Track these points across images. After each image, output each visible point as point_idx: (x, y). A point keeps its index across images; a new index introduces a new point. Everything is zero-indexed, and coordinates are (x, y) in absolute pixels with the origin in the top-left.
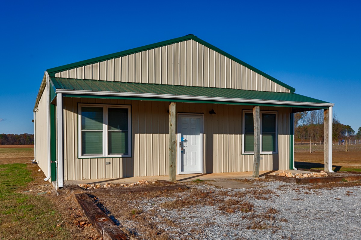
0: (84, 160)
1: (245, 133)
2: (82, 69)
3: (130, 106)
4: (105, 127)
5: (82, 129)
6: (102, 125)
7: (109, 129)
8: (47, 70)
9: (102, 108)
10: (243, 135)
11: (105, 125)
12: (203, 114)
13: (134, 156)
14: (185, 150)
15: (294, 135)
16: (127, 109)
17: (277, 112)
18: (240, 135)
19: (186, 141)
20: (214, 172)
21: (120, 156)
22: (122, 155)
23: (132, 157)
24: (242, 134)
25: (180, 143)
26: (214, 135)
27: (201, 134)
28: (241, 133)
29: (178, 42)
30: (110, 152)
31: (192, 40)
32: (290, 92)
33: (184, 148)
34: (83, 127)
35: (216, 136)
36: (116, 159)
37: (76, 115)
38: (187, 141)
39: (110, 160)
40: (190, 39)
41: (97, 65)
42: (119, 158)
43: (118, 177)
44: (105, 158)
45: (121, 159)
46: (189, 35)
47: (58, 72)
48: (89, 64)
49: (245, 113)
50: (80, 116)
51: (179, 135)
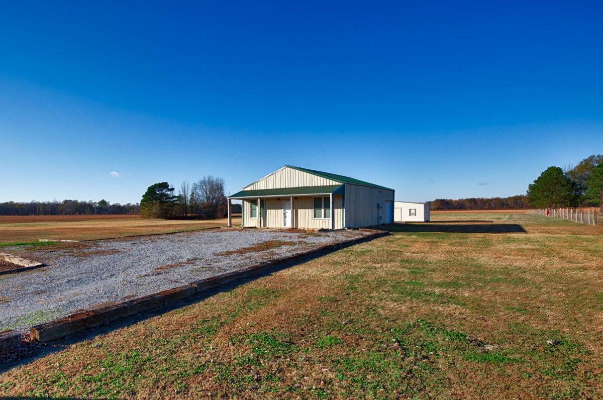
10: (313, 210)
13: (266, 219)
14: (287, 217)
19: (286, 212)
21: (262, 218)
31: (287, 168)
33: (286, 215)
38: (288, 212)
44: (257, 219)
45: (262, 220)
49: (314, 198)
51: (283, 210)
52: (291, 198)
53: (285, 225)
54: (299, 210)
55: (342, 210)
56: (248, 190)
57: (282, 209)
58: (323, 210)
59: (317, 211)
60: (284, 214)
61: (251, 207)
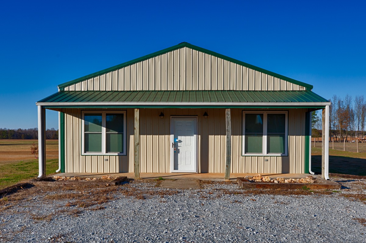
0: (86, 156)
1: (245, 134)
2: (85, 82)
3: (126, 111)
4: (104, 129)
5: (85, 131)
6: (102, 128)
7: (107, 131)
8: (59, 86)
9: (102, 114)
10: (244, 136)
11: (104, 128)
12: (197, 116)
13: (129, 155)
14: (180, 150)
15: (310, 137)
16: (123, 114)
17: (287, 112)
18: (240, 136)
19: (180, 141)
20: (209, 172)
21: (117, 154)
22: (118, 154)
23: (126, 155)
24: (242, 135)
25: (173, 143)
26: (210, 136)
27: (195, 136)
28: (241, 133)
29: (171, 51)
30: (108, 151)
31: (185, 47)
32: (305, 90)
33: (179, 148)
34: (86, 130)
35: (212, 137)
36: (113, 156)
37: (80, 119)
38: (182, 142)
39: (108, 157)
40: (183, 47)
41: (98, 79)
42: (116, 156)
43: (115, 172)
44: (104, 156)
45: (117, 157)
46: (182, 43)
47: (66, 86)
48: (91, 78)
49: (246, 114)
50: (83, 121)
51: (172, 136)
52: (228, 112)
53: (176, 167)
54: (211, 137)
55: (304, 137)
56: (78, 89)
57: (169, 134)
58: (265, 138)
59: (253, 139)
60: (175, 145)
61: (86, 129)
